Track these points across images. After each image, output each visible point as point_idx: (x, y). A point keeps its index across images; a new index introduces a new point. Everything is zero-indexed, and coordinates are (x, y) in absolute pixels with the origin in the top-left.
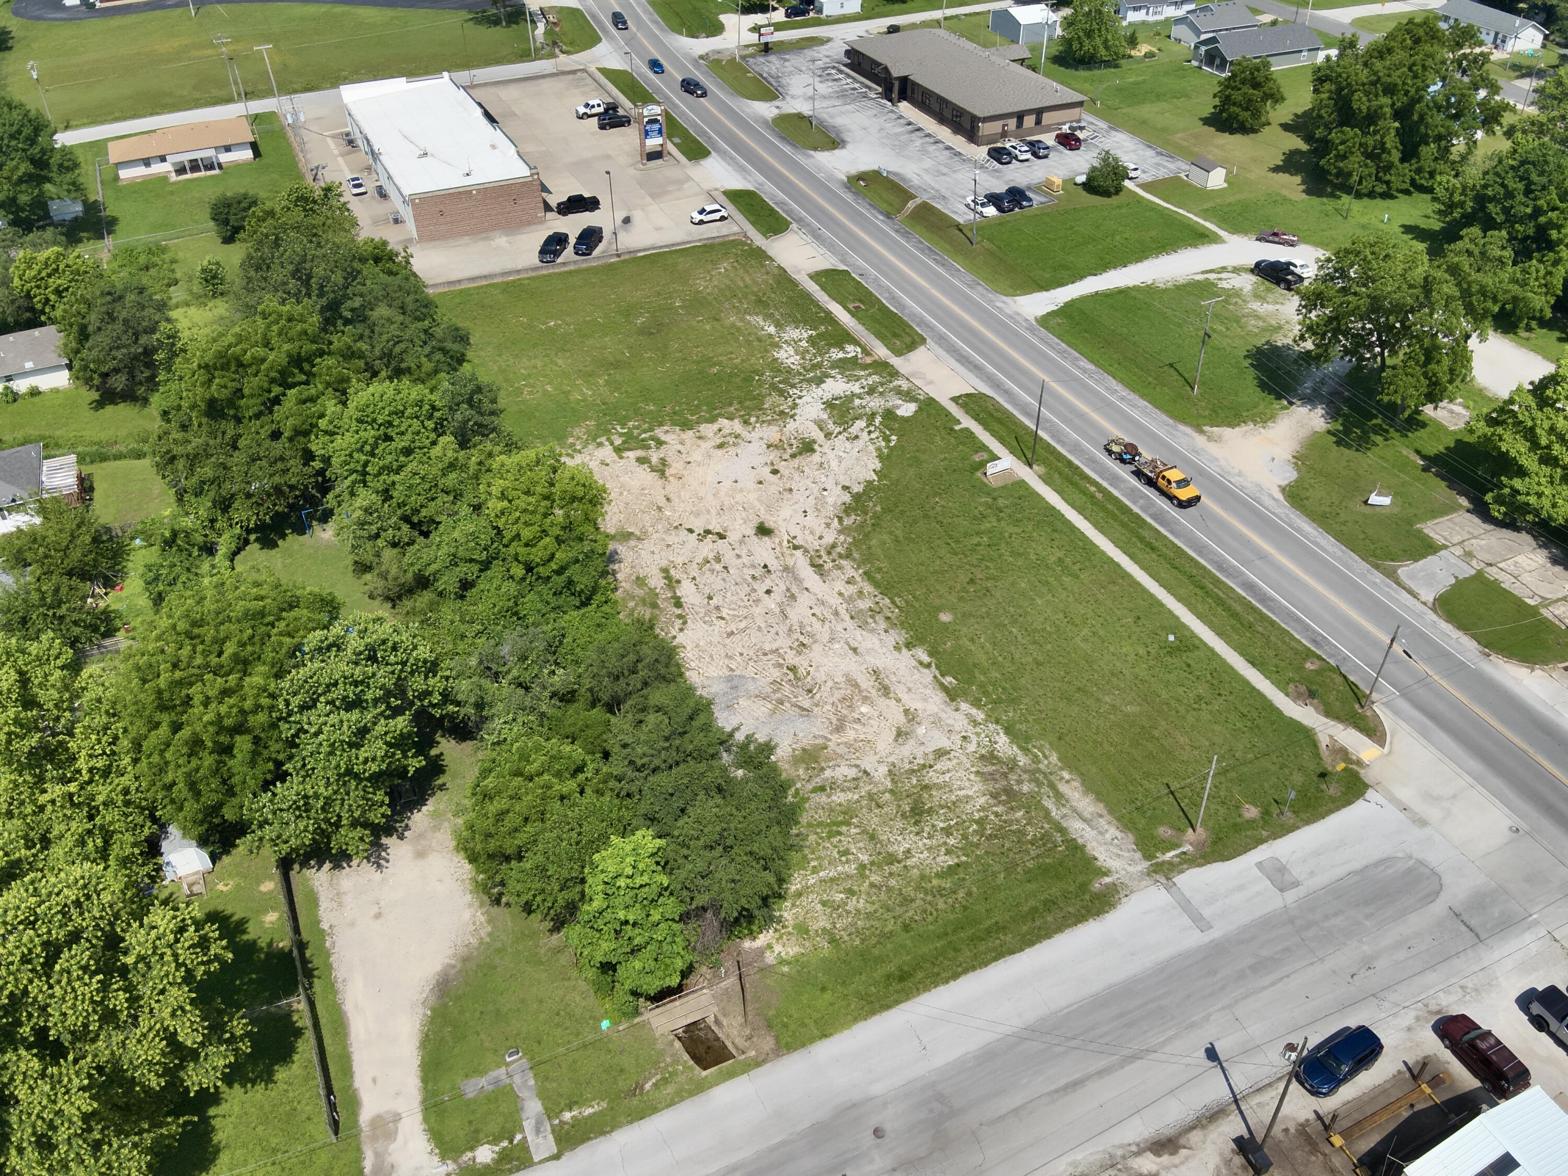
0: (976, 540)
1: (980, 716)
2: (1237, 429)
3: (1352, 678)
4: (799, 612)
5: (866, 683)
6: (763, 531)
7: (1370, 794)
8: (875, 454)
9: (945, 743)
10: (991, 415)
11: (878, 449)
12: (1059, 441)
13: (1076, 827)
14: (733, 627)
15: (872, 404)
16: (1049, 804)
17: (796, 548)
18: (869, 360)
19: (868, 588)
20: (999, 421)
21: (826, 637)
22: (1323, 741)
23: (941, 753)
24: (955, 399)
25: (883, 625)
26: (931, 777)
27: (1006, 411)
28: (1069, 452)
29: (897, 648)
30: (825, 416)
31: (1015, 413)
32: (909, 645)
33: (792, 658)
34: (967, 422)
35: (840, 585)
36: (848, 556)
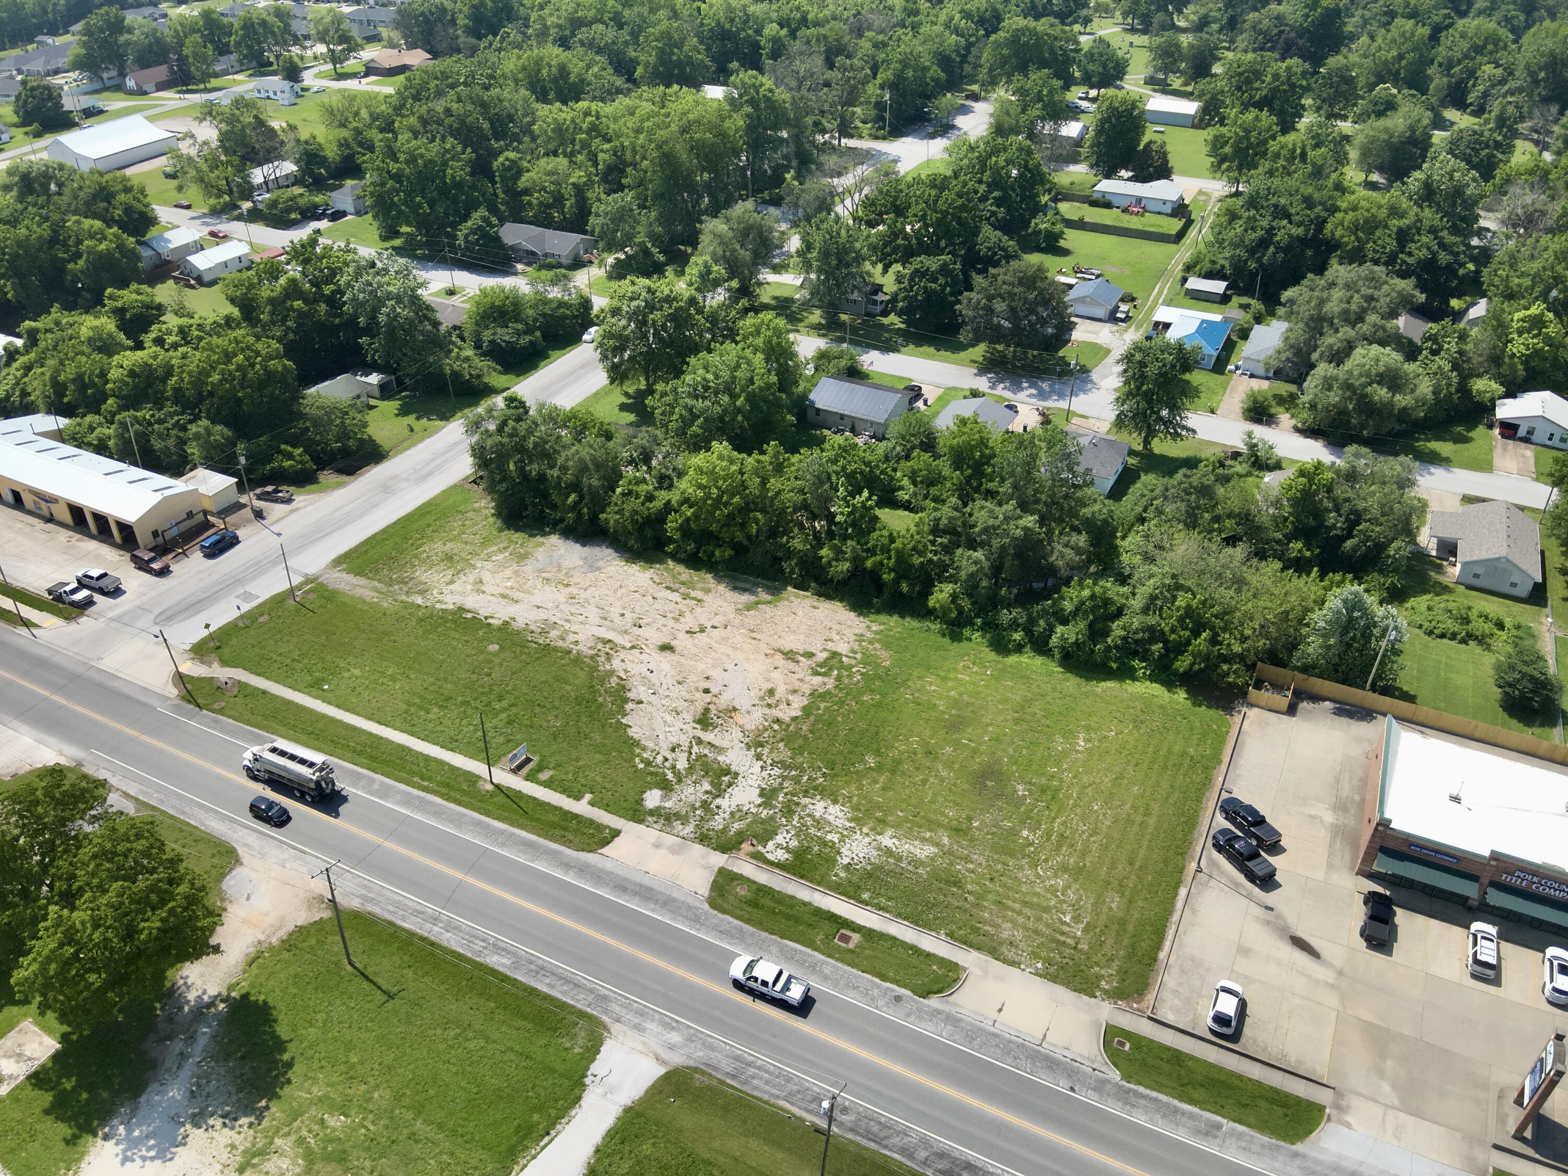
0: (505, 704)
1: (438, 606)
2: (291, 928)
3: (191, 706)
4: (593, 615)
5: (517, 595)
6: (666, 648)
7: (189, 647)
8: (643, 742)
9: (452, 587)
10: (565, 829)
11: (644, 749)
12: (479, 823)
13: (362, 581)
14: (624, 590)
15: (691, 790)
16: (379, 585)
17: (633, 647)
18: (746, 847)
19: (560, 643)
20: (553, 825)
21: (562, 607)
22: (216, 665)
23: (452, 582)
24: (616, 833)
25: (532, 627)
26: (450, 572)
27: (553, 839)
28: (464, 815)
29: (514, 619)
30: (721, 758)
31: (541, 841)
32: (506, 623)
33: (573, 590)
34: (582, 807)
35: (580, 637)
36: (592, 657)
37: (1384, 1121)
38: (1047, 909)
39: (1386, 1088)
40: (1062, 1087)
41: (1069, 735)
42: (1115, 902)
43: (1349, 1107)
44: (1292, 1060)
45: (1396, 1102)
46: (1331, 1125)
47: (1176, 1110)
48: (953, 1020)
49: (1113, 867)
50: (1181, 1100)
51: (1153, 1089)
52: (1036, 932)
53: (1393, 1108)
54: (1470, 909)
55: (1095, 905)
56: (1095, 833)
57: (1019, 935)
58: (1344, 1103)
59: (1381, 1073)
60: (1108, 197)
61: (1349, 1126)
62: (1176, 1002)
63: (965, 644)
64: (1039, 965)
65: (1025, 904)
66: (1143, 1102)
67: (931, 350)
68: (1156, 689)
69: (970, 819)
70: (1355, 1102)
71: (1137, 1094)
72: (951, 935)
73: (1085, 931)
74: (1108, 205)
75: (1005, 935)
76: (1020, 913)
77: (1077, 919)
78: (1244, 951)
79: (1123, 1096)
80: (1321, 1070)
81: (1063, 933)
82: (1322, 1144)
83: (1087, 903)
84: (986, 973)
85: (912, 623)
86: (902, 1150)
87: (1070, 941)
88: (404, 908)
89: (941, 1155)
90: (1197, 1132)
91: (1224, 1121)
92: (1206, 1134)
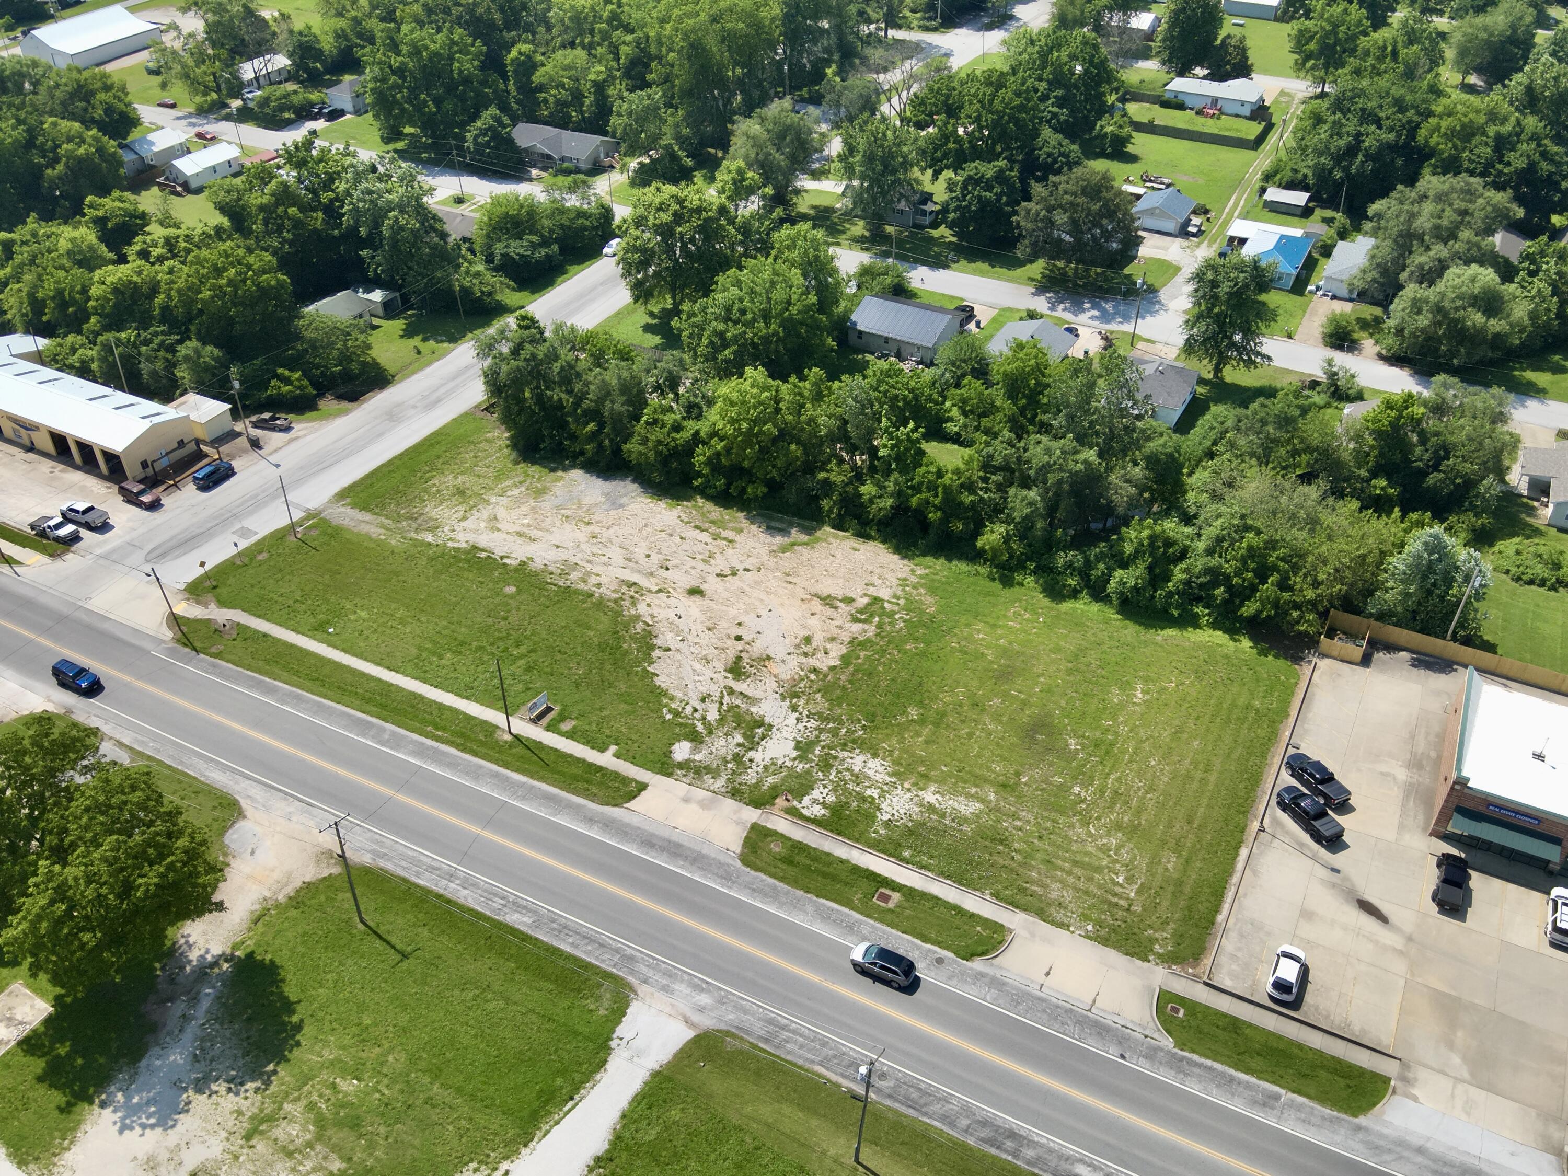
0: (523, 650)
1: (450, 544)
2: (298, 884)
3: (187, 650)
4: (617, 555)
5: (534, 533)
6: (695, 592)
7: (183, 587)
8: (671, 692)
9: (462, 524)
10: (589, 782)
11: (672, 699)
12: (497, 775)
13: (368, 517)
14: (649, 529)
15: (722, 742)
16: (386, 521)
17: (660, 591)
18: (780, 802)
19: (581, 586)
20: (576, 778)
21: (583, 546)
22: (213, 606)
23: (464, 518)
24: (643, 787)
25: (551, 568)
26: (463, 508)
27: (575, 792)
28: (481, 767)
29: (531, 559)
30: (754, 709)
31: (563, 794)
32: (523, 563)
33: (596, 529)
34: (606, 759)
35: (603, 580)
36: (616, 601)
37: (1453, 1096)
38: (1099, 869)
39: (1456, 1060)
40: (1112, 1054)
41: (1126, 686)
42: (1171, 862)
43: (1416, 1080)
44: (1356, 1029)
45: (1466, 1075)
46: (1396, 1098)
47: (1232, 1080)
48: (997, 983)
49: (1170, 826)
50: (1237, 1069)
51: (1208, 1057)
52: (1086, 892)
53: (1464, 1081)
54: (1551, 873)
55: (1151, 865)
56: (1151, 789)
57: (1068, 895)
58: (1410, 1075)
59: (1451, 1045)
60: (1180, 97)
61: (1415, 1099)
62: (1234, 967)
63: (1017, 589)
64: (1090, 928)
65: (1076, 863)
66: (1196, 1070)
67: (985, 266)
68: (1219, 637)
69: (1018, 774)
70: (1422, 1074)
71: (1190, 1062)
72: (996, 895)
73: (1138, 892)
74: (1181, 107)
75: (1054, 895)
76: (1069, 873)
77: (1130, 880)
78: (1307, 915)
79: (1176, 1064)
80: (1386, 1041)
81: (1115, 895)
82: (1386, 1117)
83: (1142, 863)
84: (1033, 935)
85: (962, 566)
86: (944, 1118)
87: (1122, 902)
88: (418, 864)
89: (984, 1123)
90: (1254, 1103)
91: (1283, 1092)
92: (1264, 1105)
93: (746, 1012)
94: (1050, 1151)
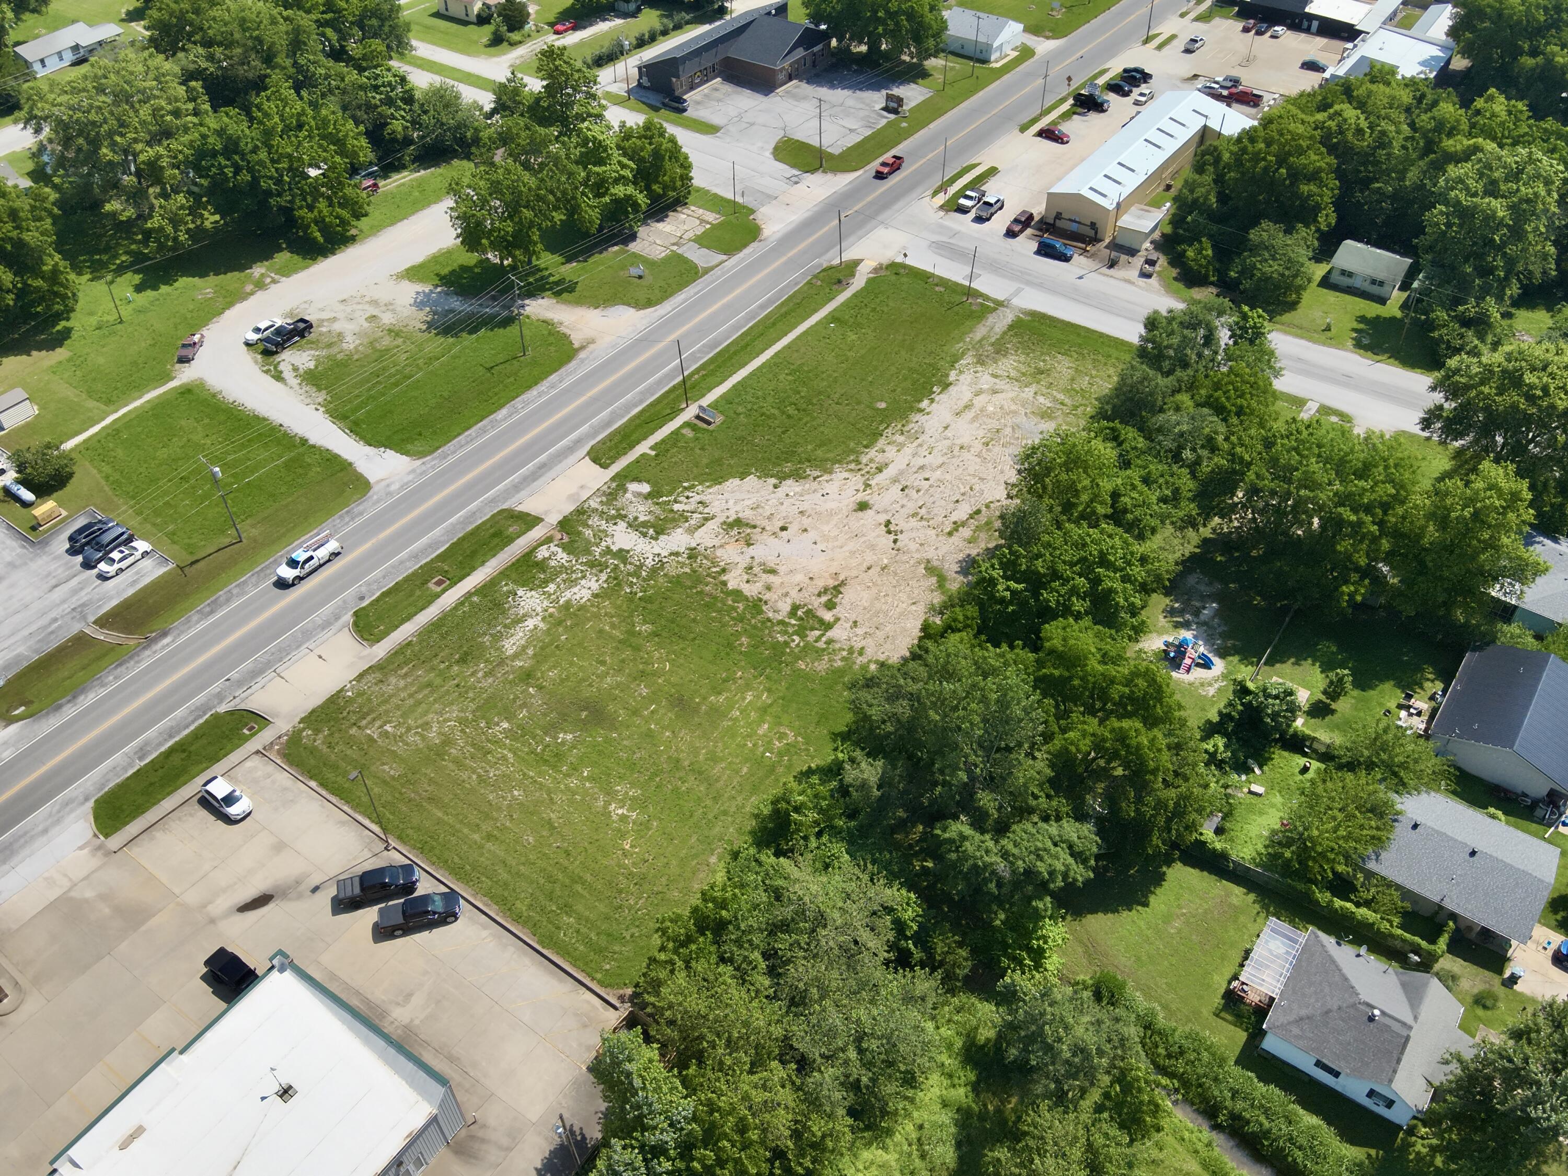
1: (955, 372)
4: (929, 461)
6: (862, 506)
10: (619, 441)
18: (561, 535)
21: (946, 441)
25: (912, 426)
32: (921, 411)
37: (66, 875)
38: (405, 715)
39: (89, 894)
40: (234, 674)
42: (390, 769)
43: (94, 856)
44: (158, 834)
45: (73, 894)
46: (90, 834)
47: (171, 736)
49: (432, 782)
50: (176, 743)
51: (197, 729)
52: (386, 701)
53: (70, 890)
55: (394, 752)
57: (388, 689)
58: (99, 854)
59: (102, 897)
61: (81, 848)
64: (350, 694)
66: (191, 718)
69: (539, 687)
70: (95, 862)
71: (200, 717)
72: (409, 644)
73: (369, 736)
75: (393, 680)
77: (385, 734)
79: (203, 709)
80: (135, 851)
81: (374, 720)
82: (80, 820)
83: (399, 748)
84: (360, 658)
86: (245, 582)
87: (364, 722)
88: (568, 375)
89: (228, 600)
90: (147, 743)
91: (142, 764)
92: (141, 749)
93: (374, 504)
94: (189, 628)
